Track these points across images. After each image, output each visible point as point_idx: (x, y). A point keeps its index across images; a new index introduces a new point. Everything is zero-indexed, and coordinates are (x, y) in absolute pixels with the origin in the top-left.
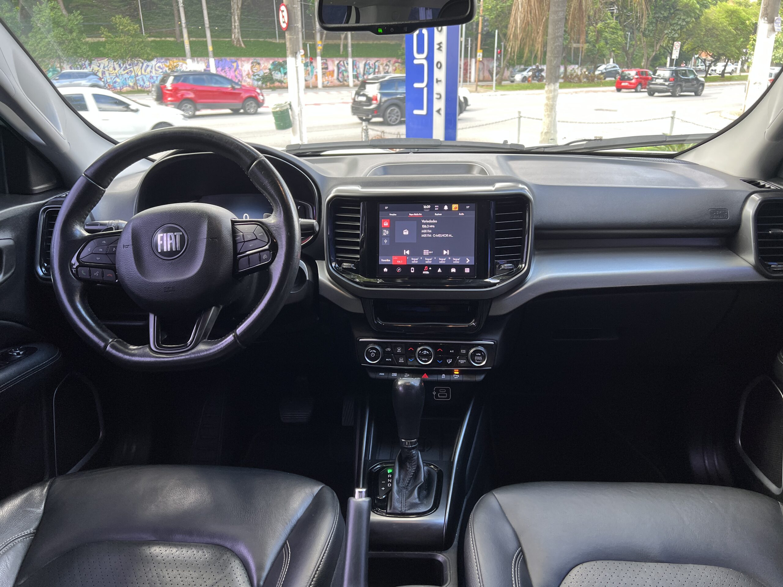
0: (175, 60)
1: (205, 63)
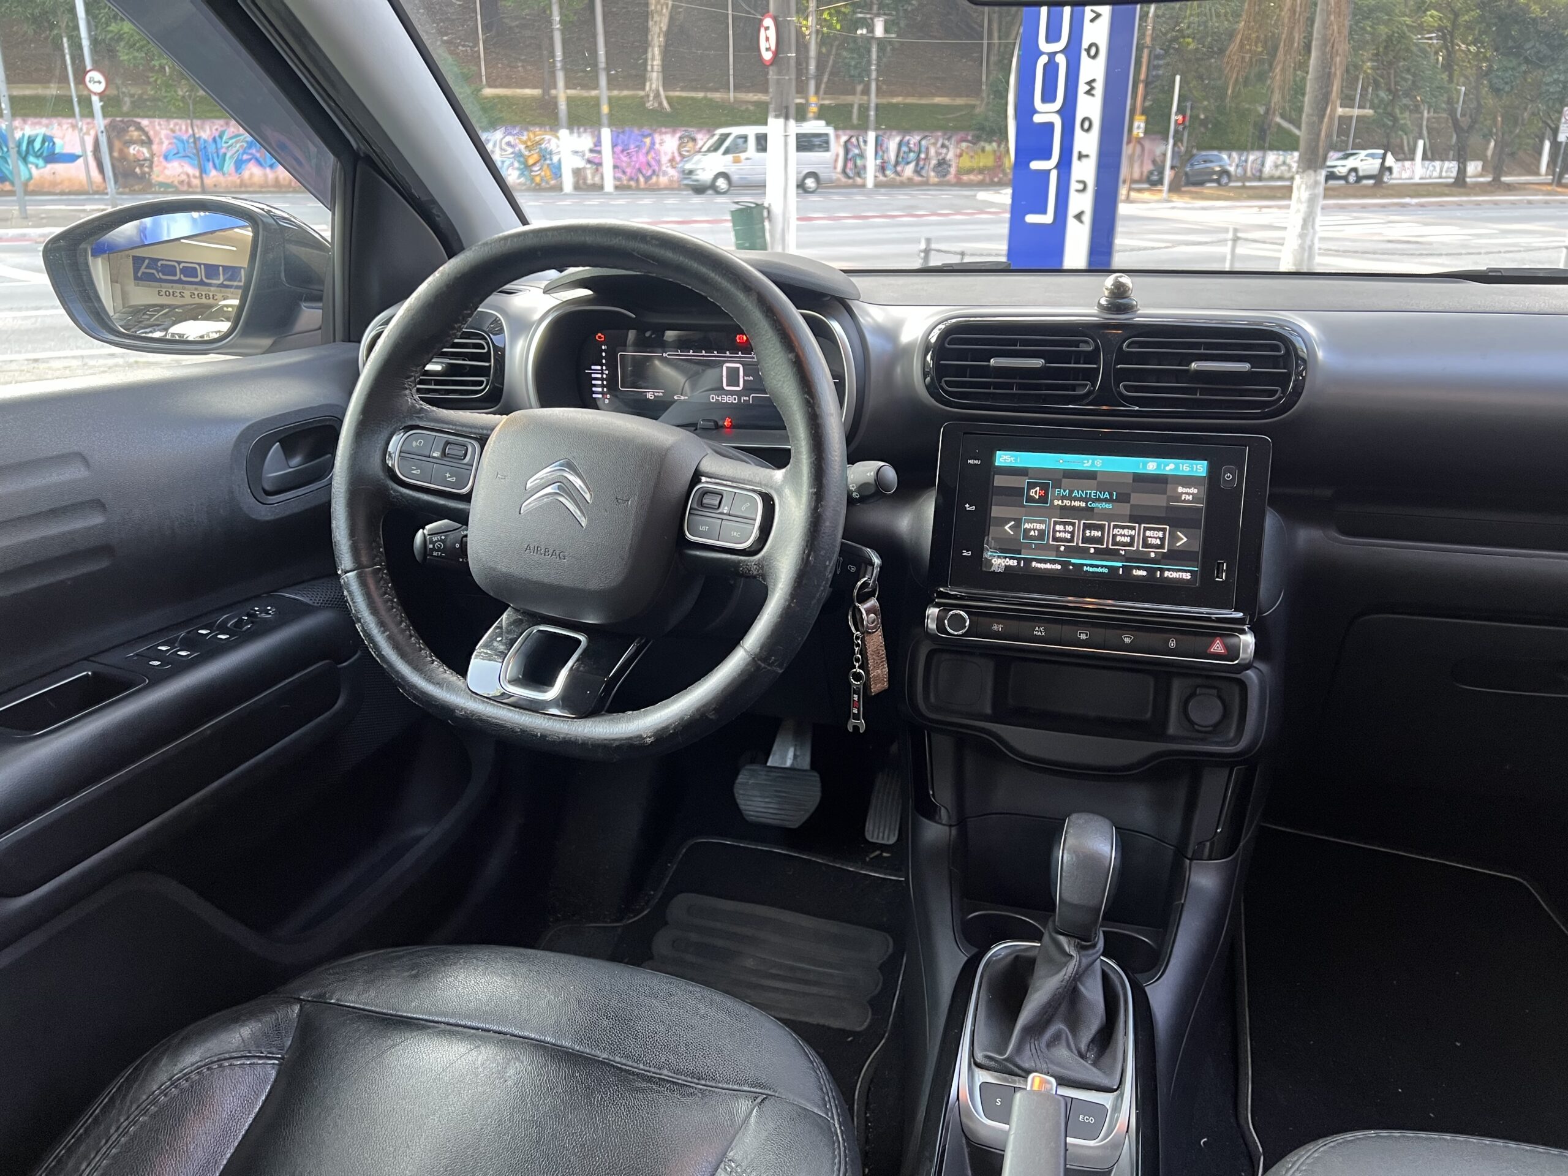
0: (538, 131)
1: (593, 137)
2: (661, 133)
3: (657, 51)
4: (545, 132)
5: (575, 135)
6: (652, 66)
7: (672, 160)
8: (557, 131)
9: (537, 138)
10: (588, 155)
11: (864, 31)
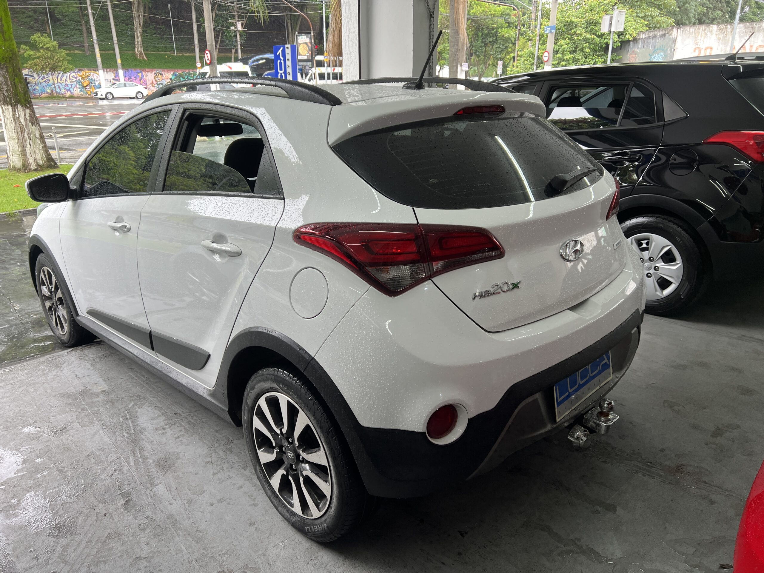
0: (87, 71)
1: (114, 73)
2: (146, 72)
3: (139, 35)
4: (91, 70)
5: (106, 72)
6: (138, 42)
7: (152, 83)
8: (96, 71)
9: (87, 74)
10: (112, 81)
11: (233, 27)
